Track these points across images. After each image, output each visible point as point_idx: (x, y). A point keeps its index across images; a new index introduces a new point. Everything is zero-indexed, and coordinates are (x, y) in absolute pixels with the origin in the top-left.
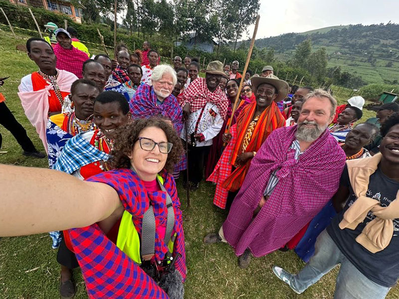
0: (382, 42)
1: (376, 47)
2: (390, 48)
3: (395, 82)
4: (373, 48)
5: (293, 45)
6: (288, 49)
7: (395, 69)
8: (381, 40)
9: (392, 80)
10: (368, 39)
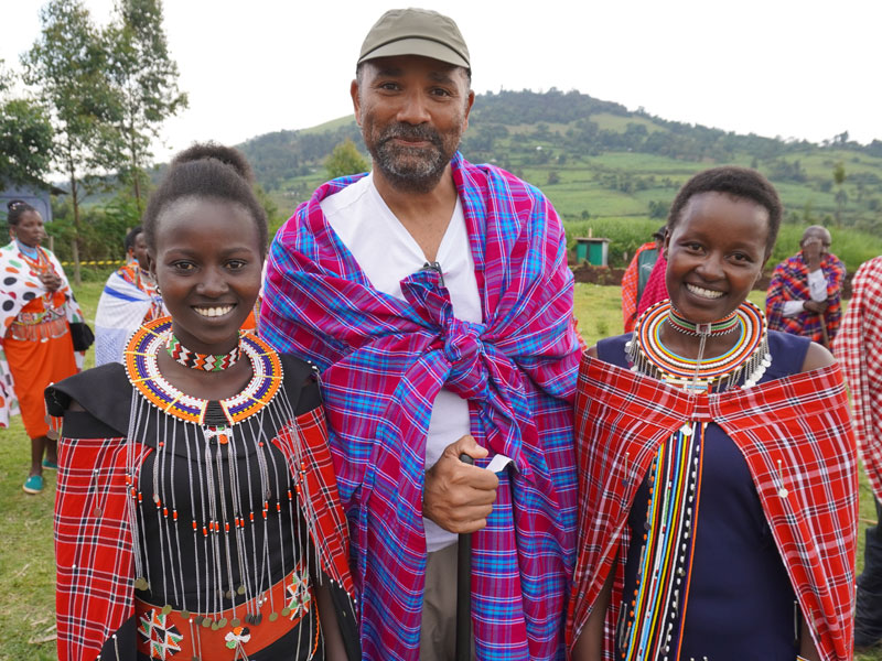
0: (513, 130)
1: (506, 143)
2: (534, 143)
3: (585, 215)
4: (502, 147)
5: (300, 164)
6: (288, 177)
7: (569, 187)
8: (507, 127)
9: (577, 212)
10: (480, 128)
